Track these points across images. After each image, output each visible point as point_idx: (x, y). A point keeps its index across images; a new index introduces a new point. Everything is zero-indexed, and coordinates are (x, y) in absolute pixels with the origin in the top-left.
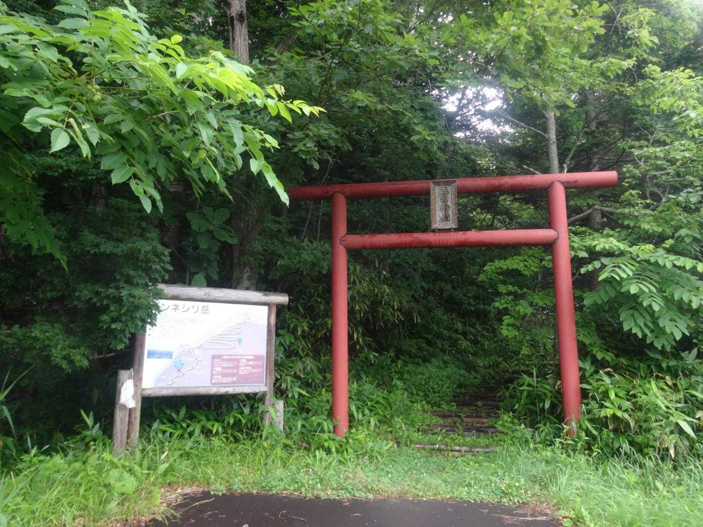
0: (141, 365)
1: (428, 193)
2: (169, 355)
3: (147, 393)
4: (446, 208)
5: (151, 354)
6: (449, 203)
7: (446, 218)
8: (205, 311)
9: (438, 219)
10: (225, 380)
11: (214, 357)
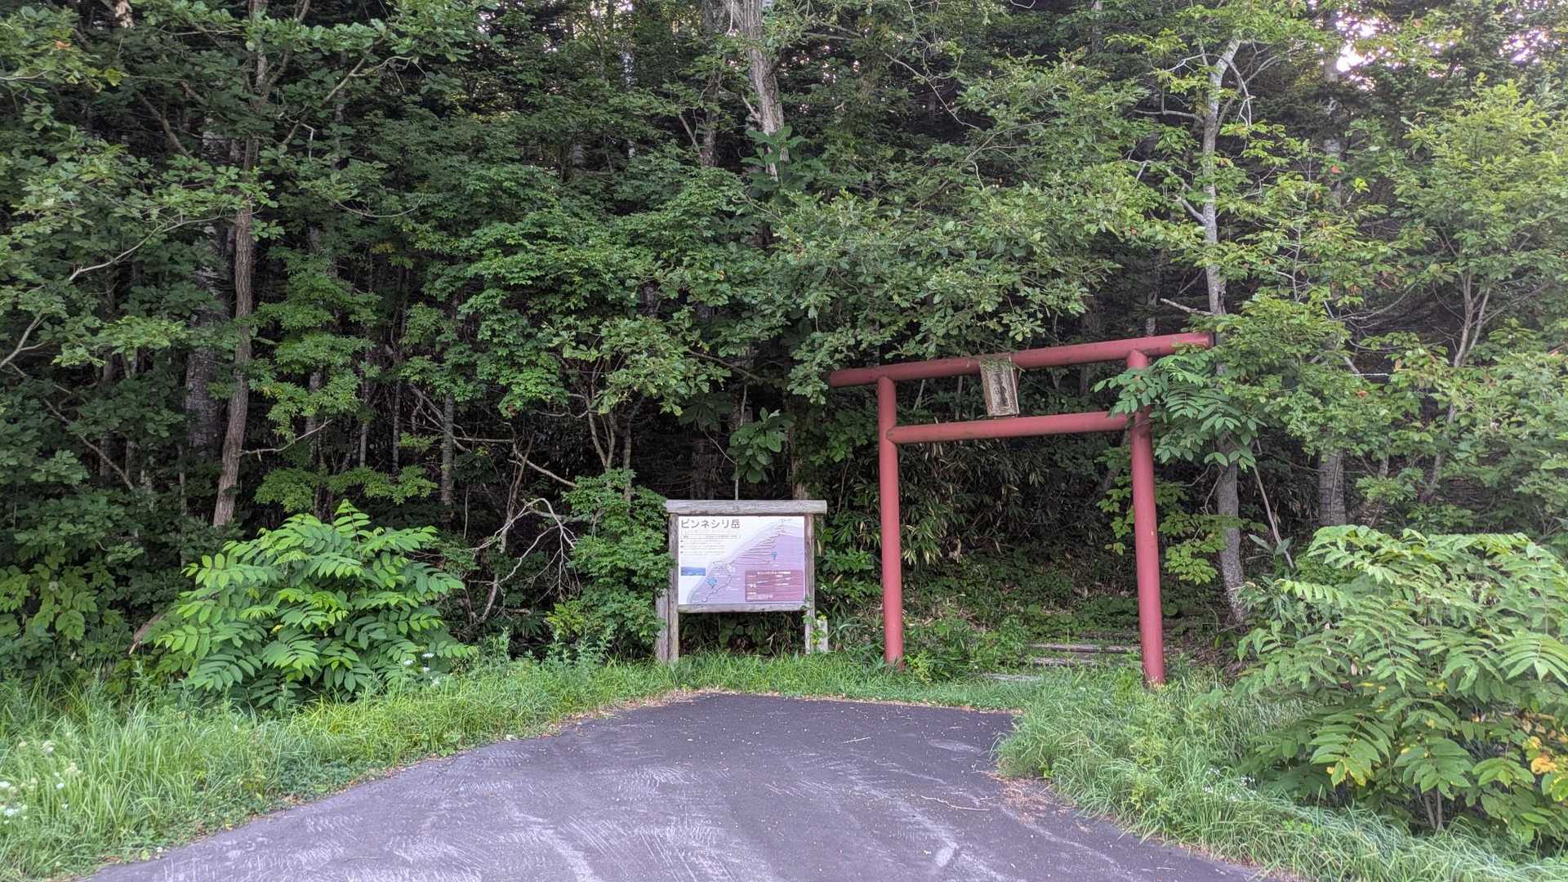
0: (676, 582)
1: (976, 375)
2: (702, 572)
3: (683, 609)
4: (1002, 391)
5: (685, 571)
6: (1004, 385)
7: (1004, 401)
8: (736, 525)
9: (994, 404)
10: (760, 597)
11: (747, 573)
